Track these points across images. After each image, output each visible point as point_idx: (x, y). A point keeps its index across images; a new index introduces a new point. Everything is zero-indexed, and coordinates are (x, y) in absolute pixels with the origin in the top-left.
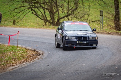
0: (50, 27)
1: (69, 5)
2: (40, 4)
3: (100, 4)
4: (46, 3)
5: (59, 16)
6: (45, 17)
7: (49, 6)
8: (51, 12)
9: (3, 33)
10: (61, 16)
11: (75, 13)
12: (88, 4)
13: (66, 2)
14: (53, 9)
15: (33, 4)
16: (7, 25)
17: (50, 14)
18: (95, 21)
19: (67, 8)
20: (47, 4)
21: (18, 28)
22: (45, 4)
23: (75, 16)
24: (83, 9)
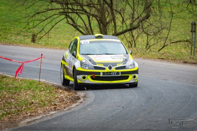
1: (134, 10)
2: (82, 7)
3: (191, 11)
4: (93, 4)
5: (115, 29)
6: (90, 31)
7: (98, 10)
8: (102, 22)
9: (13, 56)
10: (119, 30)
11: (146, 25)
12: (170, 10)
13: (129, 4)
14: (105, 16)
15: (70, 6)
16: (21, 43)
17: (100, 25)
18: (180, 41)
19: (131, 16)
20: (94, 7)
21: (40, 49)
22: (91, 7)
23: (144, 30)
24: (160, 18)
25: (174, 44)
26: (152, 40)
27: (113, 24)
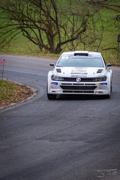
0: (47, 54)
1: (74, 25)
2: (34, 23)
3: (117, 25)
4: (43, 21)
5: (60, 40)
6: (41, 41)
7: (47, 25)
8: (49, 34)
10: (63, 40)
11: (83, 36)
12: (101, 25)
13: (70, 21)
14: (52, 30)
15: (25, 23)
17: (48, 37)
18: (109, 49)
19: (72, 30)
20: (44, 23)
21: (3, 55)
22: (41, 23)
23: (82, 40)
24: (94, 31)
25: (104, 51)
26: (88, 48)
27: (58, 36)
